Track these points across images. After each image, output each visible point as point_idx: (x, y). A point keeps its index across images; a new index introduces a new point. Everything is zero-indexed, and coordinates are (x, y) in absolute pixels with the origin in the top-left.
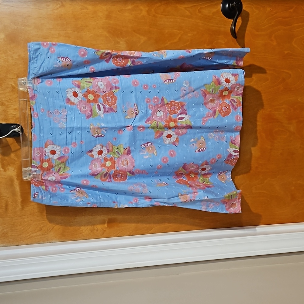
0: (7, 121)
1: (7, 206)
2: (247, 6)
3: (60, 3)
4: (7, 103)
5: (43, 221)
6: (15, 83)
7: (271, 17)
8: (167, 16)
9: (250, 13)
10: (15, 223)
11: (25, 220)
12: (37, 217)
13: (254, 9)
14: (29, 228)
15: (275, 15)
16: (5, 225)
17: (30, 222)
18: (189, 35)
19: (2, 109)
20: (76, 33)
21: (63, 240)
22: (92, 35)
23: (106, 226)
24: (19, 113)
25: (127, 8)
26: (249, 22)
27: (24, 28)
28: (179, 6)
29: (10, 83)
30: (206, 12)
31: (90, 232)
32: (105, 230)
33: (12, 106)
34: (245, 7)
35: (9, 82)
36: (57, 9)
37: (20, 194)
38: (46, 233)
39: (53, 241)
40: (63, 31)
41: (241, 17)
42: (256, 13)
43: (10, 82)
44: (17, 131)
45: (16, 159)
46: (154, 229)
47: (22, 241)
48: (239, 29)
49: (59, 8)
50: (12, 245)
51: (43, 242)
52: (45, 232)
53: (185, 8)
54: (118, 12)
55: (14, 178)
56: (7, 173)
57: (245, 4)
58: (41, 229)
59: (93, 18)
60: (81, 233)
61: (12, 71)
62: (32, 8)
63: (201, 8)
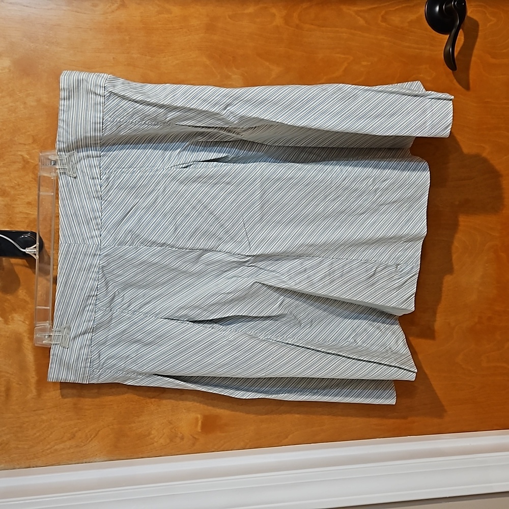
0: (12, 226)
1: (8, 390)
2: (475, 9)
4: (12, 192)
5: (78, 419)
6: (29, 154)
8: (323, 27)
9: (480, 23)
10: (24, 424)
11: (44, 417)
12: (67, 411)
13: (488, 15)
14: (52, 433)
16: (4, 428)
17: (52, 421)
18: (364, 63)
19: (3, 203)
20: (148, 58)
21: (115, 458)
22: (177, 62)
23: (200, 431)
24: (36, 211)
25: (246, 11)
26: (478, 40)
27: (47, 47)
28: (345, 8)
29: (19, 153)
30: (396, 19)
31: (168, 441)
32: (196, 437)
33: (23, 197)
34: (472, 12)
35: (18, 151)
36: (113, 12)
37: (34, 367)
38: (83, 444)
39: (97, 459)
40: (124, 53)
41: (463, 30)
42: (491, 23)
43: (20, 151)
45: (28, 299)
46: (291, 436)
47: (36, 460)
48: (459, 53)
49: (117, 10)
50: (18, 467)
51: (77, 462)
52: (82, 442)
53: (357, 12)
54: (229, 19)
55: (24, 336)
56: (10, 326)
57: (471, 5)
58: (75, 436)
59: (181, 30)
60: (151, 444)
61: (24, 131)
62: (65, 10)
63: (386, 13)
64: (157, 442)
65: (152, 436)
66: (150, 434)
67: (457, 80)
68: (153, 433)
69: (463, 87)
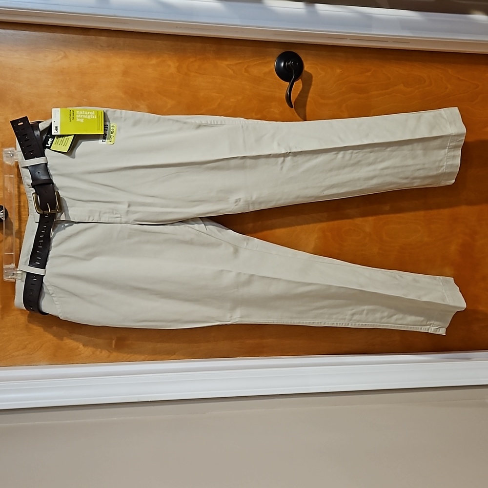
2: (310, 65)
3: (62, 53)
5: (29, 336)
7: (341, 81)
8: (204, 75)
9: (314, 75)
11: (5, 333)
12: (21, 330)
13: (319, 70)
14: (10, 344)
15: (346, 79)
17: (11, 336)
18: (232, 100)
20: (82, 92)
21: (54, 363)
22: (103, 95)
23: (113, 347)
24: (2, 193)
25: (150, 63)
26: (312, 87)
27: (13, 83)
28: (219, 62)
30: (255, 71)
31: (91, 353)
32: (111, 351)
34: (307, 67)
36: (59, 61)
38: (32, 353)
39: (42, 363)
40: (65, 89)
41: (301, 80)
42: (321, 75)
46: (177, 353)
49: (61, 59)
51: (27, 364)
52: (31, 351)
53: (228, 66)
54: (139, 68)
57: (307, 63)
58: (26, 347)
59: (105, 74)
60: (79, 355)
62: (26, 59)
63: (248, 66)
64: (83, 353)
65: (80, 349)
66: (78, 348)
67: (297, 113)
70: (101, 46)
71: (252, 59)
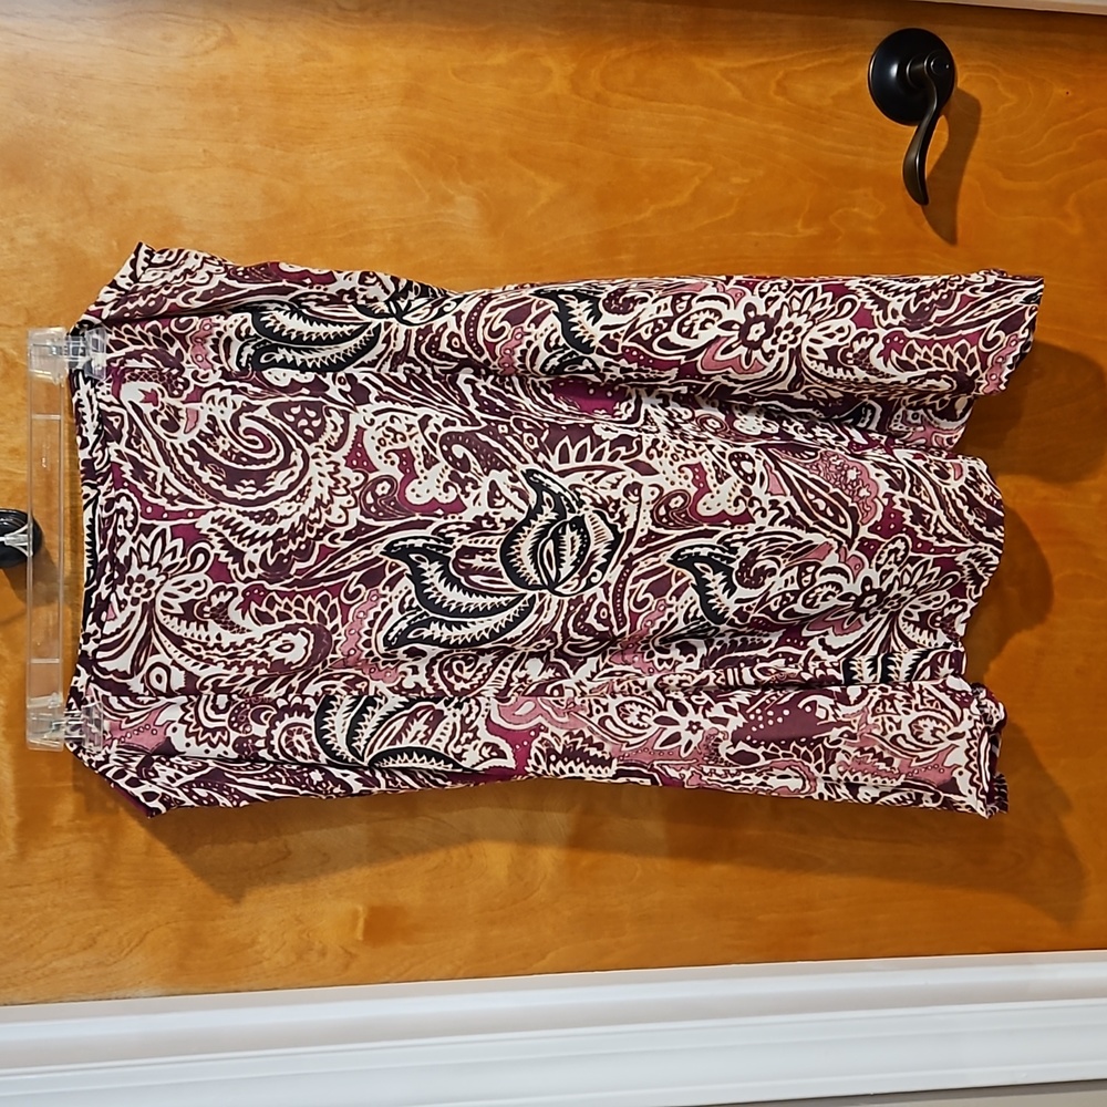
2: (974, 74)
3: (219, 29)
5: (104, 907)
6: (16, 347)
7: (1066, 123)
8: (652, 100)
9: (985, 105)
11: (31, 902)
12: (81, 891)
13: (1000, 88)
14: (46, 935)
15: (1081, 117)
17: (49, 909)
18: (736, 180)
20: (278, 152)
21: (179, 990)
22: (340, 163)
23: (361, 938)
24: (26, 467)
25: (489, 63)
26: (979, 138)
27: (65, 123)
28: (699, 62)
30: (806, 90)
31: (293, 958)
32: (353, 950)
34: (967, 80)
36: (207, 52)
37: (12, 795)
38: (112, 960)
39: (142, 992)
40: (227, 141)
41: (947, 117)
42: (1007, 105)
44: (15, 545)
46: (552, 954)
47: (11, 990)
48: (938, 165)
49: (215, 49)
51: (97, 996)
52: (110, 954)
53: (725, 73)
54: (454, 78)
57: (966, 66)
58: (95, 942)
59: (350, 96)
60: (256, 964)
61: (8, 298)
62: (104, 46)
63: (786, 76)
64: (269, 959)
65: (258, 947)
66: (254, 942)
67: (930, 223)
68: (261, 940)
69: (942, 237)
70: (340, 8)
71: (801, 53)
